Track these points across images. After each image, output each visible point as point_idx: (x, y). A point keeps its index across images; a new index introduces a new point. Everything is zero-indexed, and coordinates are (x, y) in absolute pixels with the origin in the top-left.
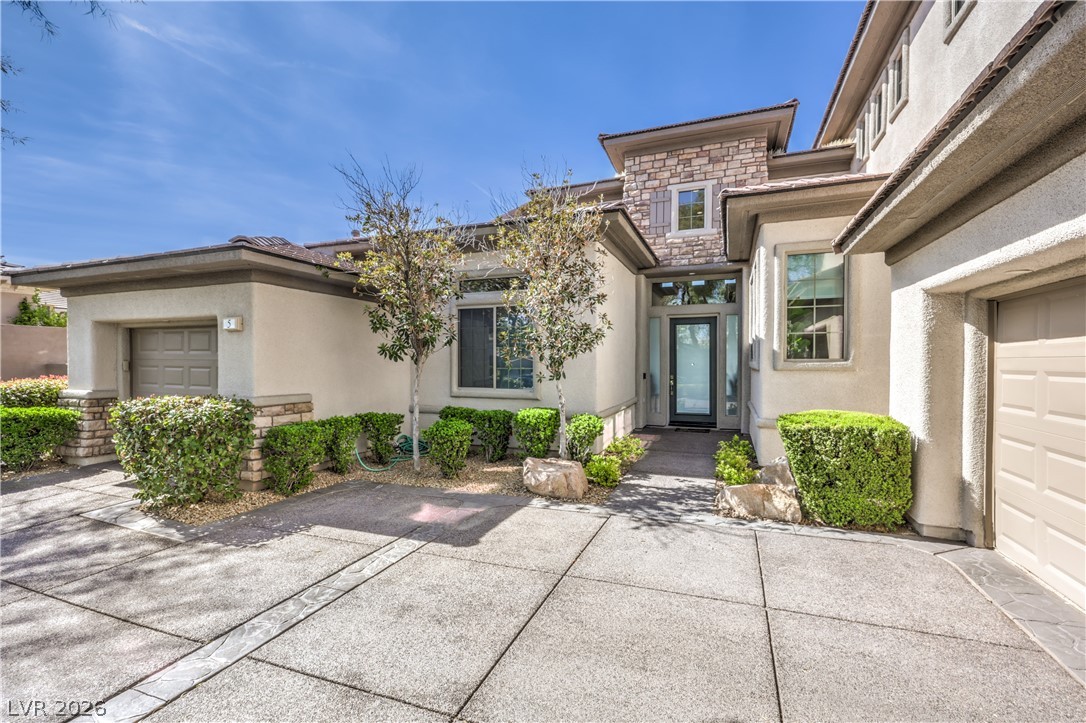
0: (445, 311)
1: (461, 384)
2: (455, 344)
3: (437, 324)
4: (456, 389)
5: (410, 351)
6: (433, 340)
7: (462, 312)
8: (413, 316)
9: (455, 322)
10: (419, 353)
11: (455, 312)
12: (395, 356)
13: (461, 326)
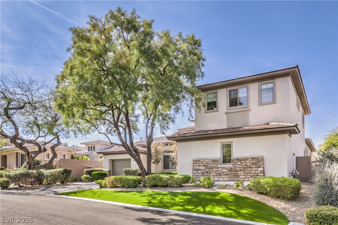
0: (161, 157)
1: (164, 169)
2: (163, 162)
3: (160, 159)
4: (163, 170)
5: (156, 163)
6: (160, 161)
7: (164, 156)
8: (157, 157)
9: (163, 158)
10: (158, 163)
11: (163, 157)
12: (154, 163)
13: (164, 159)
